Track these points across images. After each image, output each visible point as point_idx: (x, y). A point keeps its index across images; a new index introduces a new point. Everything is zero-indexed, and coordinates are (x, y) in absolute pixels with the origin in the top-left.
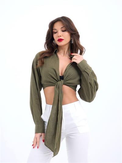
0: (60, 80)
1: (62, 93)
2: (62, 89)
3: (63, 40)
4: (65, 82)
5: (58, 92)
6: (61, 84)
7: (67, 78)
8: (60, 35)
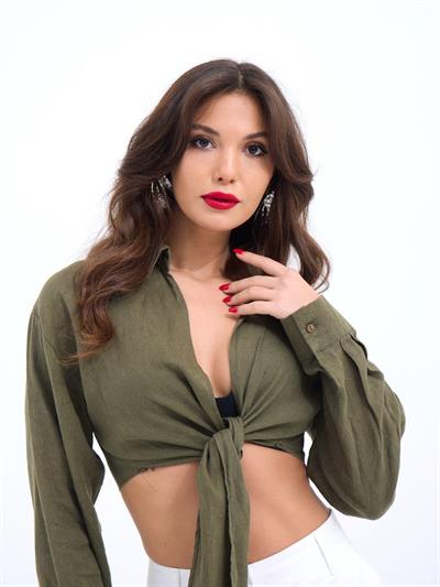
0: (227, 426)
3: (237, 202)
4: (250, 429)
6: (230, 445)
7: (255, 401)
8: (229, 170)
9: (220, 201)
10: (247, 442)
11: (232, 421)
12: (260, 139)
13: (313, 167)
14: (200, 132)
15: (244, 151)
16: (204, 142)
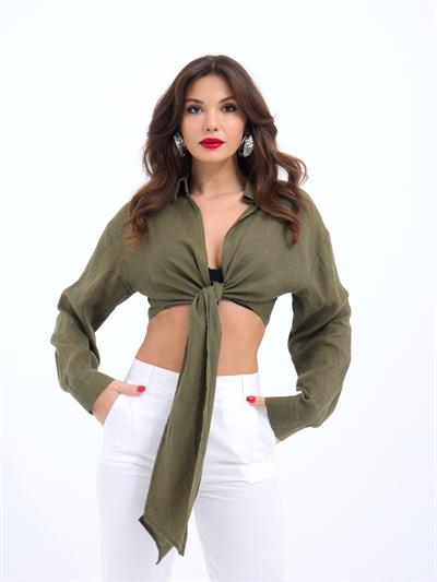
0: (212, 284)
1: (215, 329)
2: (217, 314)
3: (222, 142)
4: (227, 291)
5: (202, 323)
6: (212, 295)
8: (213, 124)
9: (211, 143)
10: (224, 298)
11: (216, 284)
12: (231, 101)
13: (272, 114)
14: (192, 103)
15: (222, 110)
16: (197, 109)
